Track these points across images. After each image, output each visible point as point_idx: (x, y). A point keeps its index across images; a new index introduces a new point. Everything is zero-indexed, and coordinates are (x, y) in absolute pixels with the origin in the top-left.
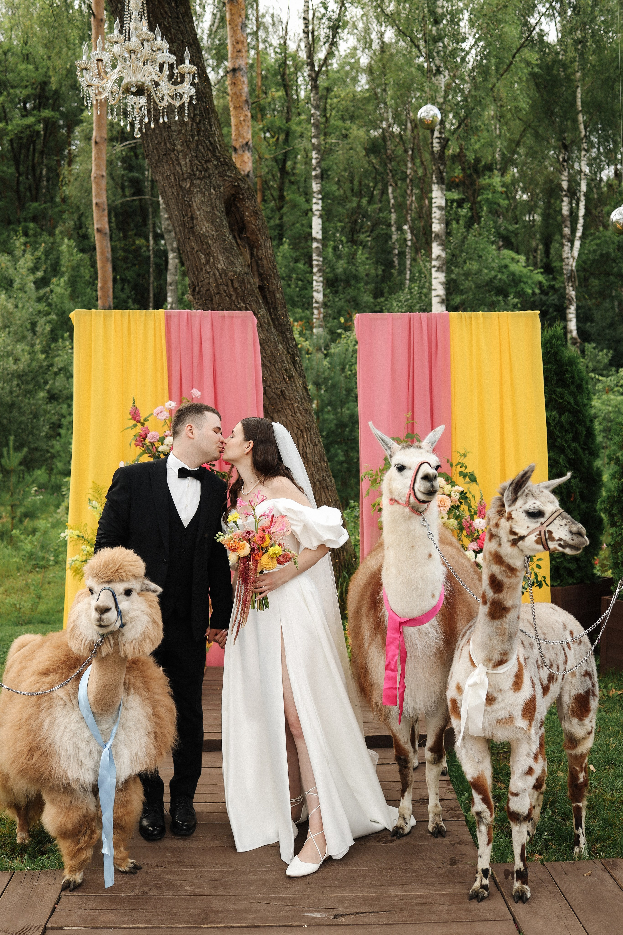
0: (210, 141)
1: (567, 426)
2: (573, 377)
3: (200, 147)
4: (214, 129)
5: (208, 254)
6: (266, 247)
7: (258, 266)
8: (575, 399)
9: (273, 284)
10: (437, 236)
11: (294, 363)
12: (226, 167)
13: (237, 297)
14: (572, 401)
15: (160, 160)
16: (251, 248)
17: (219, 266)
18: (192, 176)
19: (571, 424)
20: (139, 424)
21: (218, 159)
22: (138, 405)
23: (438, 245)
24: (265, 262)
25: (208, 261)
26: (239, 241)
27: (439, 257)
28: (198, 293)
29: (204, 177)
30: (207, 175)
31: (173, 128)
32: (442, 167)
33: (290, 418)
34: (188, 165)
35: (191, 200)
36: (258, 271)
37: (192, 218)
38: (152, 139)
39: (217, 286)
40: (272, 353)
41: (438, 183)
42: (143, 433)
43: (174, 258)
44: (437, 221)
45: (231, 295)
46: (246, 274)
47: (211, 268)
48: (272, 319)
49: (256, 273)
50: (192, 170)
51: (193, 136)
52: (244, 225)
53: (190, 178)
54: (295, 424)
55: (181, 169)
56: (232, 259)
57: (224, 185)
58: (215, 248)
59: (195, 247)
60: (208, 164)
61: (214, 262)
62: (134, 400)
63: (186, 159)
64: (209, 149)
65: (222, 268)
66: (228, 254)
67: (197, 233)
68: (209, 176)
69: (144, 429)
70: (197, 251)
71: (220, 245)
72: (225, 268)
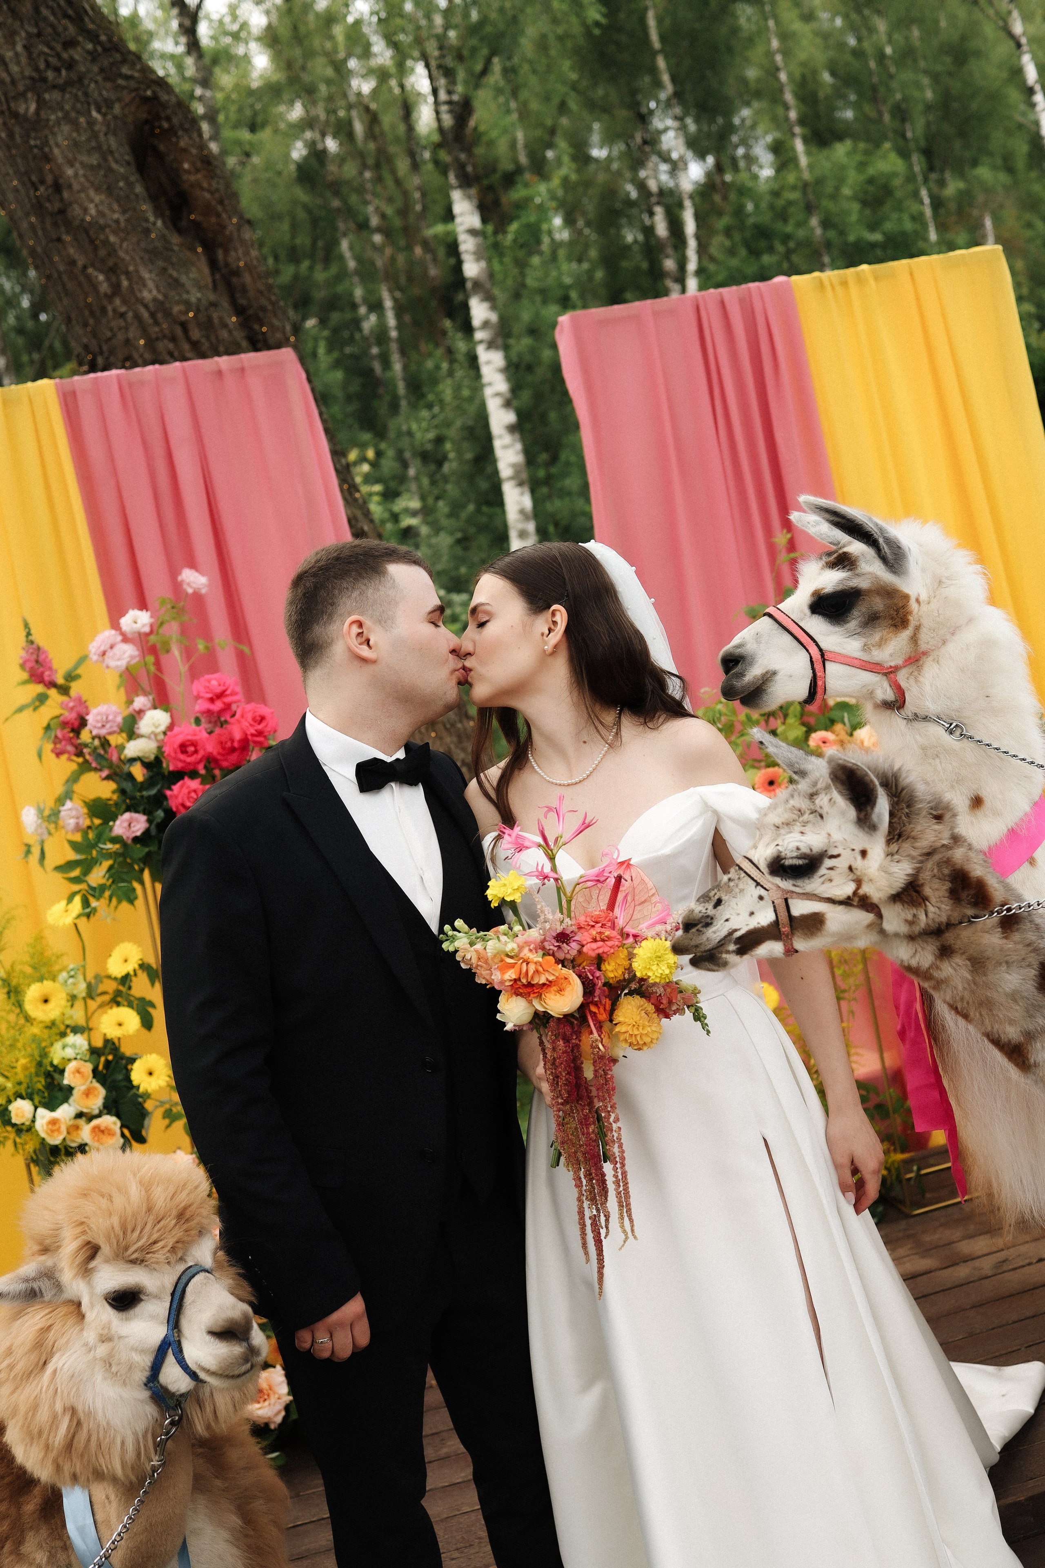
3: (45, 12)
5: (112, 271)
6: (242, 241)
7: (232, 288)
9: (275, 329)
10: (478, 284)
12: (118, 57)
16: (211, 248)
17: (146, 295)
18: (38, 84)
20: (53, 692)
21: (93, 37)
22: (36, 637)
23: (482, 301)
24: (247, 279)
25: (116, 288)
27: (486, 324)
30: (74, 76)
34: (24, 60)
35: (46, 143)
36: (235, 300)
37: (57, 187)
39: (151, 344)
41: (462, 186)
42: (71, 716)
44: (470, 258)
46: (214, 305)
47: (125, 302)
50: (37, 69)
52: (183, 194)
53: (32, 88)
55: (7, 70)
56: (175, 274)
57: (119, 100)
58: (127, 252)
59: (76, 257)
60: (72, 52)
61: (131, 288)
62: (26, 625)
63: (14, 44)
64: (66, 16)
65: (155, 300)
66: (161, 263)
67: (77, 223)
68: (80, 79)
69: (71, 704)
70: (85, 267)
71: (138, 243)
72: (160, 297)
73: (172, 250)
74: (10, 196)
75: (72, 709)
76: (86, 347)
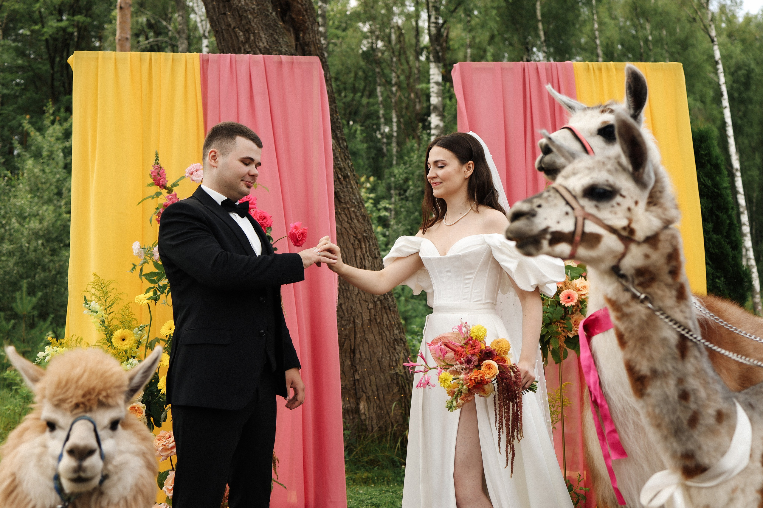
5: (247, 31)
6: (313, 31)
10: (435, 107)
16: (297, 31)
17: (261, 44)
20: (164, 191)
22: (161, 161)
23: (436, 116)
25: (247, 39)
27: (437, 126)
33: (346, 225)
41: (435, 62)
44: (434, 95)
54: (351, 232)
56: (277, 37)
58: (256, 24)
59: (231, 22)
61: (254, 40)
62: (157, 155)
65: (265, 47)
66: (271, 31)
67: (234, 7)
69: (170, 197)
70: (234, 28)
71: (262, 21)
72: (268, 47)
73: (278, 27)
75: (170, 199)
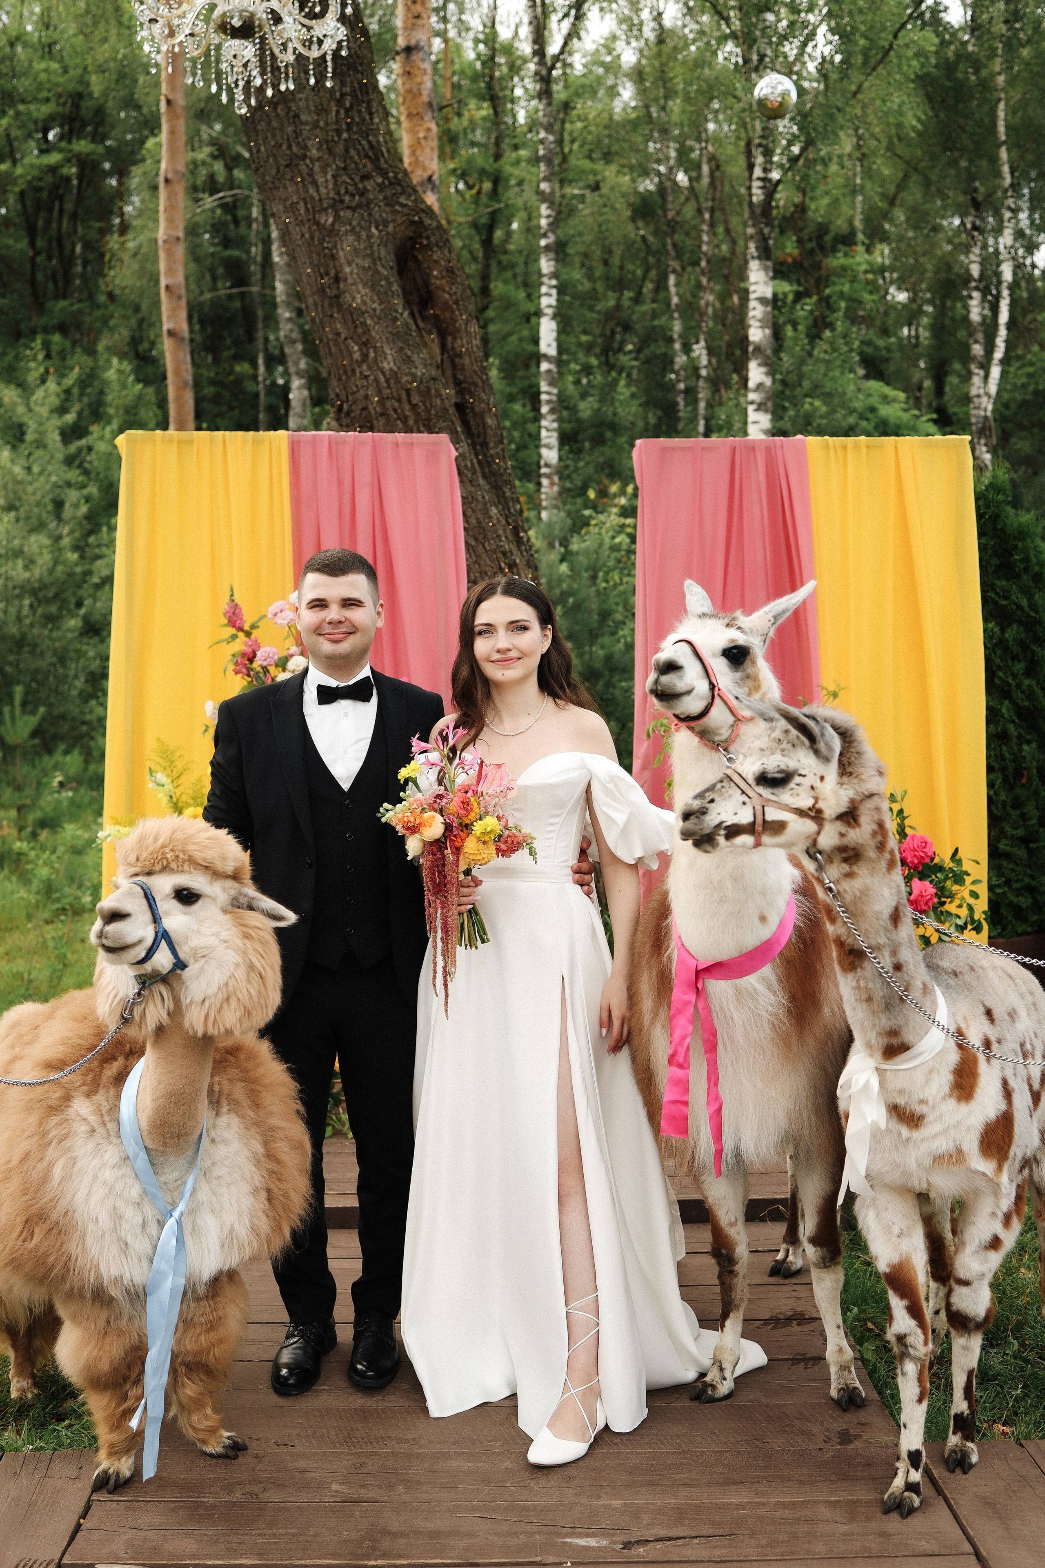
0: (369, 142)
1: (1016, 649)
2: (1027, 560)
3: (352, 152)
4: (376, 120)
5: (365, 345)
6: (468, 333)
7: (454, 366)
8: (1030, 599)
9: (481, 400)
10: (758, 349)
11: (519, 541)
12: (399, 189)
13: (416, 422)
14: (1025, 603)
15: (279, 176)
16: (443, 334)
17: (385, 365)
18: (337, 204)
19: (1022, 644)
20: (241, 634)
21: (384, 173)
22: (237, 598)
23: (760, 365)
24: (466, 361)
25: (365, 357)
26: (420, 322)
27: (760, 386)
28: (348, 414)
29: (359, 206)
30: (364, 201)
31: (304, 117)
32: (766, 231)
34: (331, 186)
35: (335, 246)
36: (454, 376)
37: (337, 279)
38: (265, 139)
39: (382, 402)
40: (479, 523)
41: (759, 258)
42: (249, 650)
43: (300, 388)
44: (758, 324)
45: (406, 418)
46: (433, 380)
47: (370, 368)
48: (479, 462)
49: (451, 381)
50: (338, 193)
51: (339, 132)
52: (429, 292)
53: (332, 206)
55: (318, 192)
56: (409, 353)
57: (394, 221)
58: (377, 333)
60: (366, 183)
61: (375, 359)
62: (232, 590)
63: (326, 173)
64: (367, 156)
65: (391, 369)
66: (400, 344)
67: (346, 306)
68: (368, 204)
69: (250, 644)
70: (346, 339)
71: (387, 327)
72: (395, 368)
73: (411, 335)
74: (305, 279)
76: (337, 395)
